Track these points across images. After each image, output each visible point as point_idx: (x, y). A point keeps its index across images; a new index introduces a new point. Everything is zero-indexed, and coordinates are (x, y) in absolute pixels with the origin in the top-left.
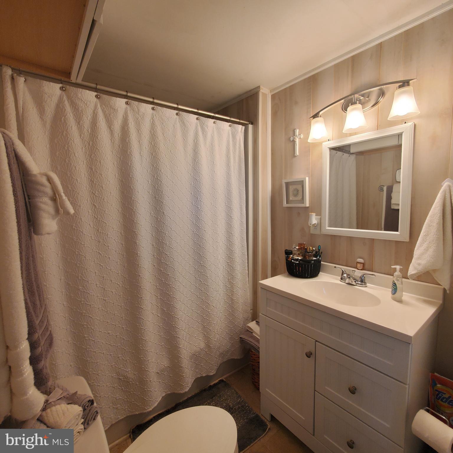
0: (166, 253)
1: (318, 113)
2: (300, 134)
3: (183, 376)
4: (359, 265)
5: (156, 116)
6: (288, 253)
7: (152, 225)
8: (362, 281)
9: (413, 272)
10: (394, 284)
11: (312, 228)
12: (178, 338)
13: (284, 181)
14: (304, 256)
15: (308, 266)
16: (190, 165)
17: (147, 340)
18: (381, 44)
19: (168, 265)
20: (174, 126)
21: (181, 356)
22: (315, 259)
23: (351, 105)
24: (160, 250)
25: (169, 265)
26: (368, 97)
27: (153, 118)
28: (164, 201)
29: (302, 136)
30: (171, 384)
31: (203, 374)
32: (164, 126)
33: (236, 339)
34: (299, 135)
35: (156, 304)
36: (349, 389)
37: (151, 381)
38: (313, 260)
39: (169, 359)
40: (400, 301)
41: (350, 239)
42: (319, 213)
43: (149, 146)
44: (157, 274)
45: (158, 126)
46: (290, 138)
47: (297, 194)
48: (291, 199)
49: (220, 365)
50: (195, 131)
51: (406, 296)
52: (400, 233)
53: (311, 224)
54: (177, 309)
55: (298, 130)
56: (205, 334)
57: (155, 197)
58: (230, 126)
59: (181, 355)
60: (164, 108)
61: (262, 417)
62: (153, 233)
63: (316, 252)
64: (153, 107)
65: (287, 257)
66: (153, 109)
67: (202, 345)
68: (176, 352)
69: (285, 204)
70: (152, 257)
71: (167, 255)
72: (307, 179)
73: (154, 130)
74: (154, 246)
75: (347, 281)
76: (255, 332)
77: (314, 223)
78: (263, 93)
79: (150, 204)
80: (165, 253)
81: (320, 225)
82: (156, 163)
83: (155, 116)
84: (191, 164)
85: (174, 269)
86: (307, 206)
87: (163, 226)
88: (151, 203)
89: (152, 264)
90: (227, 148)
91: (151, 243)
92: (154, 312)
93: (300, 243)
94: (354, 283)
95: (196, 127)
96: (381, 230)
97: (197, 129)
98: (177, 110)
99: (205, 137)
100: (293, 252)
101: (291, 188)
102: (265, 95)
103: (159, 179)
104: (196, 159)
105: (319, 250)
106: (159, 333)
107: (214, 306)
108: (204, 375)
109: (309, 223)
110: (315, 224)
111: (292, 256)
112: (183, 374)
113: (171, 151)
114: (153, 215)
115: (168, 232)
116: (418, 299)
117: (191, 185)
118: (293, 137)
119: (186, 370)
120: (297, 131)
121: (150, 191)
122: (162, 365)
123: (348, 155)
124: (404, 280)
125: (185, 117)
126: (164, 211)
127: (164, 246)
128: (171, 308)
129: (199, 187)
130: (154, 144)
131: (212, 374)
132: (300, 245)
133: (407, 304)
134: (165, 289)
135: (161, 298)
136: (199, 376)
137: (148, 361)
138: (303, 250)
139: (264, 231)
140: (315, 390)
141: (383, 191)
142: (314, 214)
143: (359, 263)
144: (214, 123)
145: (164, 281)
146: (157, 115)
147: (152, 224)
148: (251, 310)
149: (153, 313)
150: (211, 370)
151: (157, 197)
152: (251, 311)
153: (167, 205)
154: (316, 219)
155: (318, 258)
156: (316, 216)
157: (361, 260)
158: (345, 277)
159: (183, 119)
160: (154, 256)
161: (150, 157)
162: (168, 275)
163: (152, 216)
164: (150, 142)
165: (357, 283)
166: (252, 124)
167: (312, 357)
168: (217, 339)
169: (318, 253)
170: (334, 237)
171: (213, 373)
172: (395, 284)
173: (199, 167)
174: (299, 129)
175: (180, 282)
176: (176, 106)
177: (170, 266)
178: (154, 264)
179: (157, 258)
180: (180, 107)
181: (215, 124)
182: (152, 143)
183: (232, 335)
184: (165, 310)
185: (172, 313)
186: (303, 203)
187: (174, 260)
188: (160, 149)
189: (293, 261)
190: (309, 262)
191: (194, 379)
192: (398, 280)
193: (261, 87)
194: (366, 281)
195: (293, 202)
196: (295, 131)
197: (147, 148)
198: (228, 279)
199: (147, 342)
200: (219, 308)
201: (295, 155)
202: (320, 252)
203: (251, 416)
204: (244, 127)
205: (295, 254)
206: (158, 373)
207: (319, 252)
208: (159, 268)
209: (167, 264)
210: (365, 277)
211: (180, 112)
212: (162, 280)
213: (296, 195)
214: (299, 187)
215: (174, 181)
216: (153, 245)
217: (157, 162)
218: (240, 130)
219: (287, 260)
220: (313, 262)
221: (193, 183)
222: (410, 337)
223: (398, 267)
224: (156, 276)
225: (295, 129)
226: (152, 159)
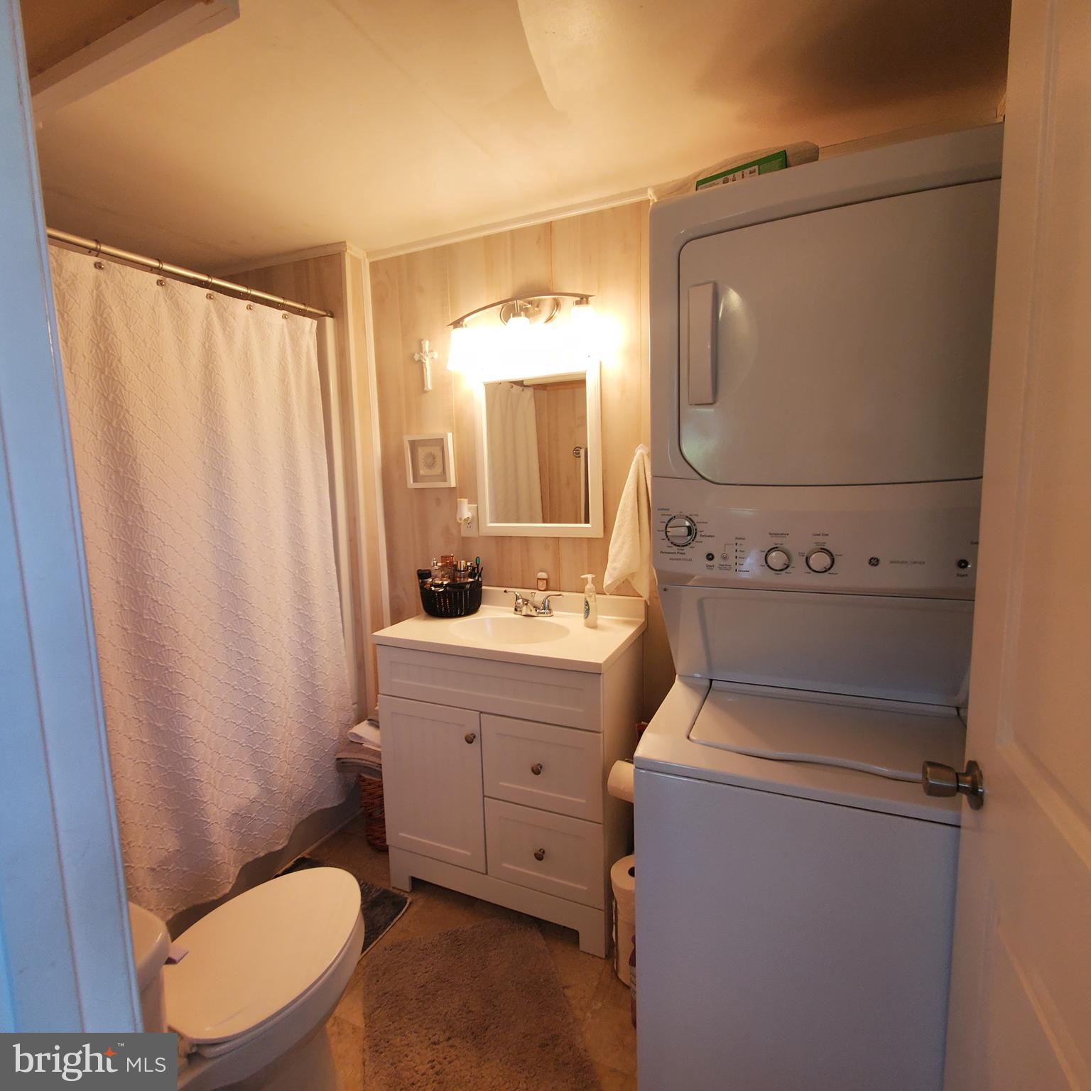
0: (154, 597)
1: (462, 319)
2: (431, 351)
3: (217, 861)
4: (540, 583)
5: (105, 282)
6: (423, 575)
7: (111, 536)
8: (546, 608)
9: (609, 582)
10: (587, 604)
11: (463, 528)
12: (198, 782)
13: (407, 439)
14: (453, 579)
15: (461, 594)
16: (197, 398)
17: (122, 799)
18: (550, 225)
19: (160, 624)
20: (153, 309)
21: (209, 821)
22: (472, 580)
23: (513, 317)
24: (137, 592)
25: (163, 625)
26: (538, 307)
27: (98, 286)
28: (141, 481)
29: (436, 355)
30: (186, 889)
31: (259, 852)
32: (128, 309)
33: (327, 766)
34: (429, 352)
35: (136, 717)
36: (533, 771)
37: (140, 889)
38: (468, 583)
39: (178, 835)
40: (595, 627)
41: (526, 541)
42: (474, 499)
43: (91, 352)
44: (133, 648)
45: (113, 308)
46: (414, 355)
47: (434, 463)
48: (422, 472)
49: (296, 827)
50: (204, 324)
51: (602, 619)
52: (592, 524)
53: (461, 519)
54: (191, 719)
55: (427, 342)
56: (257, 767)
57: (117, 472)
58: (284, 317)
59: (208, 818)
60: (128, 267)
61: (395, 891)
62: (116, 555)
63: (474, 569)
64: (98, 261)
65: (422, 582)
66: (98, 266)
67: (254, 791)
68: (196, 814)
69: (411, 483)
70: (118, 611)
71: (157, 602)
72: (450, 435)
73: (104, 316)
74: (122, 584)
75: (525, 610)
76: (367, 741)
77: (466, 517)
78: (353, 258)
79: (104, 486)
80: (152, 599)
81: (475, 521)
82: (115, 391)
83: (103, 282)
84: (200, 397)
85: (177, 632)
86: (452, 486)
87: (143, 537)
88: (106, 485)
89: (117, 625)
90: (281, 363)
91: (112, 579)
92: (132, 734)
93: (444, 554)
94: (534, 613)
95: (208, 316)
96: (581, 523)
97: (209, 319)
98: (158, 274)
99: (229, 338)
100: (433, 574)
101: (422, 452)
102: (356, 262)
103: (123, 428)
104: (211, 386)
105: (478, 565)
106: (147, 780)
107: (274, 704)
108: (262, 854)
109: (458, 518)
110: (468, 518)
111: (431, 580)
112: (217, 858)
113: (149, 367)
114: (114, 513)
115: (156, 549)
116: (617, 621)
117: (203, 443)
118: (418, 353)
119: (222, 849)
120: (427, 345)
121: (102, 457)
122: (163, 851)
123: (521, 388)
124: (598, 596)
125: (180, 291)
126: (143, 504)
127: (148, 582)
128: (174, 720)
129: (224, 449)
130: (106, 347)
131: (280, 847)
132: (444, 558)
133: (603, 629)
134: (156, 679)
135: (148, 699)
136: (250, 859)
137: (128, 844)
138: (450, 566)
139: (373, 538)
140: (484, 796)
141: (580, 457)
142: (465, 501)
143: (541, 579)
144: (249, 308)
145: (154, 661)
146: (108, 282)
147: (112, 533)
148: (353, 704)
149: (130, 738)
150: (277, 840)
151: (121, 470)
152: (355, 706)
153: (149, 488)
154: (469, 510)
155: (477, 578)
156: (469, 504)
157: (543, 575)
158: (519, 604)
159: (175, 294)
160: (121, 606)
161: (95, 377)
162: (163, 646)
163: (112, 515)
164: (96, 342)
165: (539, 613)
166: (332, 316)
167: (476, 742)
168: (286, 772)
169: (476, 571)
170: (501, 540)
171: (282, 844)
172: (587, 602)
173: (220, 404)
174: (429, 340)
175: (193, 661)
176: (156, 264)
177: (165, 627)
178: (125, 626)
179: (132, 611)
180: (166, 267)
181: (250, 311)
182: (101, 345)
183: (317, 761)
184: (159, 728)
185: (178, 731)
186: (446, 481)
187: (177, 611)
188: (122, 361)
189: (433, 588)
190: (462, 586)
191: (240, 867)
192: (590, 596)
193: (347, 243)
194: (551, 607)
195: (424, 479)
196: (422, 342)
197: (86, 355)
198: (302, 644)
199: (124, 802)
200: (285, 708)
201: (425, 389)
202: (480, 568)
203: (374, 896)
204: (315, 322)
205: (436, 577)
206: (153, 870)
207: (478, 567)
208: (138, 633)
209: (159, 622)
210: (549, 601)
211: (168, 279)
212: (148, 661)
213: (431, 466)
214: (436, 451)
215: (161, 436)
216: (118, 582)
217: (118, 391)
218: (307, 329)
219: (422, 588)
220: (468, 586)
221: (208, 438)
222: (600, 664)
223: (589, 576)
224: (130, 653)
225: (422, 340)
226: (102, 383)
